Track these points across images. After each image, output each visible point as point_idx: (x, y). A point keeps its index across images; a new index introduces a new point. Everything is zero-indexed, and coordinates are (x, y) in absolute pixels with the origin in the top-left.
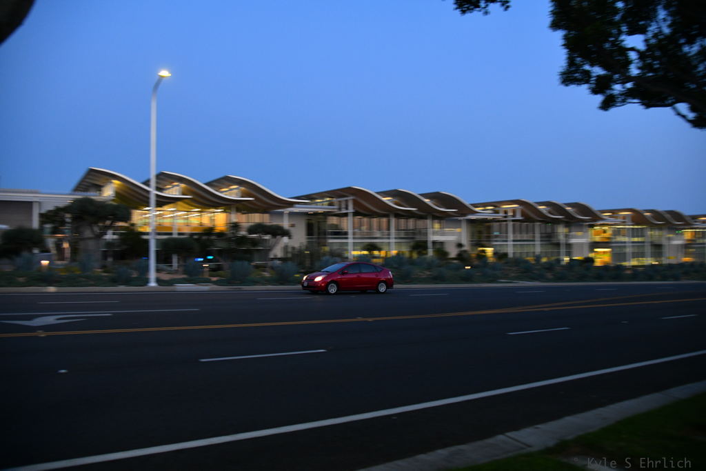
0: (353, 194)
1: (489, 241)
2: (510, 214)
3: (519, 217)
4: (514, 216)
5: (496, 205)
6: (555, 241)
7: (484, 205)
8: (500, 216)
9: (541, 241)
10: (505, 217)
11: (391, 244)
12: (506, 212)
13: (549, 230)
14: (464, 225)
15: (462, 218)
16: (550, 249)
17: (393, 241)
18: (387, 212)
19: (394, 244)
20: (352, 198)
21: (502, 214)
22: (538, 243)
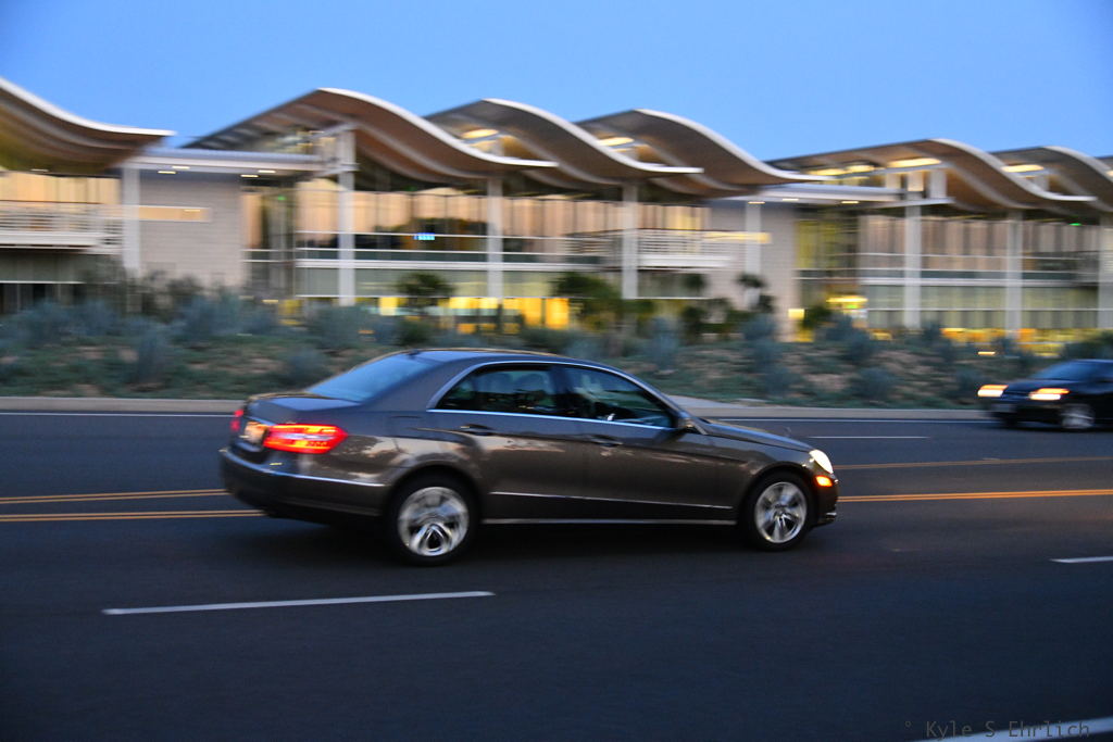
0: (353, 116)
1: (854, 273)
2: (915, 187)
3: (939, 197)
4: (925, 194)
5: (876, 156)
6: (1086, 276)
7: (843, 159)
8: (885, 195)
9: (1025, 276)
10: (902, 196)
11: (491, 276)
12: (904, 181)
13: (1069, 245)
14: (753, 219)
15: (756, 200)
16: (1071, 303)
17: (496, 266)
18: (474, 177)
19: (500, 276)
20: (348, 127)
21: (892, 186)
22: (1013, 282)
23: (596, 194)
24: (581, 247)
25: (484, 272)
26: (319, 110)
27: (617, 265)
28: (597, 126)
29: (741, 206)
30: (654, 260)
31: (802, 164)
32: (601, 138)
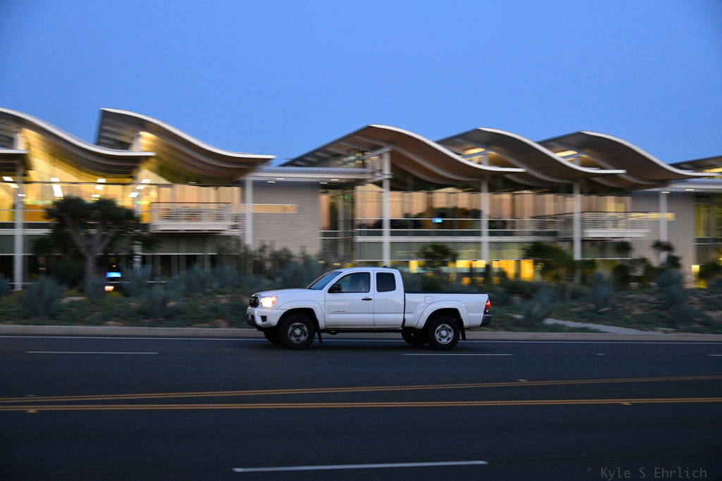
0: (390, 142)
11: (482, 246)
14: (663, 203)
15: (665, 191)
17: (485, 239)
18: (471, 180)
19: (488, 246)
20: (387, 149)
23: (554, 189)
24: (542, 225)
25: (479, 243)
26: (368, 139)
27: (569, 237)
28: (552, 143)
29: (657, 195)
30: (593, 233)
31: (698, 165)
32: (555, 152)
